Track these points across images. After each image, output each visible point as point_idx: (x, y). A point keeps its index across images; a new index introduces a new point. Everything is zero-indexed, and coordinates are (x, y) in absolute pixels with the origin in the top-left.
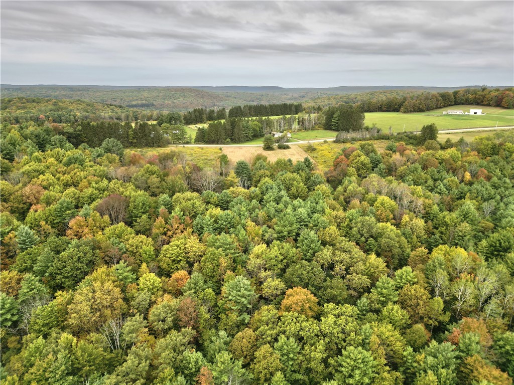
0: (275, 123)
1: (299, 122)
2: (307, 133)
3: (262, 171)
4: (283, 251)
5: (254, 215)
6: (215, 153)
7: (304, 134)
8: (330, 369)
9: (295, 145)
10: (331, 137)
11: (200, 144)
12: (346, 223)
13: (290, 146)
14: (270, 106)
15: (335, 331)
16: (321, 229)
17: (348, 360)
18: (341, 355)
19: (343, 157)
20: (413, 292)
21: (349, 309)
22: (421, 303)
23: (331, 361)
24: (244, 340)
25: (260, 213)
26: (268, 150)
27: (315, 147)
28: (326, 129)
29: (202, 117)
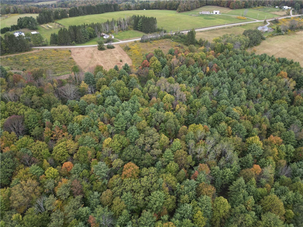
0: (103, 26)
1: (118, 25)
2: (123, 33)
3: (101, 79)
4: (120, 141)
5: (101, 115)
6: (67, 55)
7: (122, 34)
8: (146, 202)
9: (117, 44)
10: (139, 37)
11: (54, 46)
12: (150, 116)
13: (115, 46)
14: (97, 6)
15: (147, 184)
16: (138, 123)
17: (154, 198)
18: (151, 195)
19: (146, 61)
20: (180, 153)
21: (153, 170)
22: (183, 158)
23: (146, 198)
24: (107, 196)
25: (104, 114)
26: (101, 50)
27: (130, 47)
28: (135, 30)
29: (50, 18)
